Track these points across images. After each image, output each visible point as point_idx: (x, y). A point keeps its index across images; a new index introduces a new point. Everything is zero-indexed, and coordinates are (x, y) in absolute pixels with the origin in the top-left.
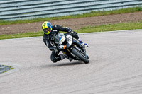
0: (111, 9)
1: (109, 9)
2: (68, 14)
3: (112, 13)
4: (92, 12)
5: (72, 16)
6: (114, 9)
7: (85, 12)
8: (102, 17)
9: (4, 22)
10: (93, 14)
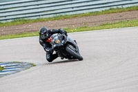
0: (129, 6)
1: (127, 6)
2: (87, 11)
3: (130, 10)
4: (110, 9)
5: (91, 13)
6: (132, 5)
7: (104, 9)
8: (121, 14)
9: (26, 21)
10: (112, 11)
